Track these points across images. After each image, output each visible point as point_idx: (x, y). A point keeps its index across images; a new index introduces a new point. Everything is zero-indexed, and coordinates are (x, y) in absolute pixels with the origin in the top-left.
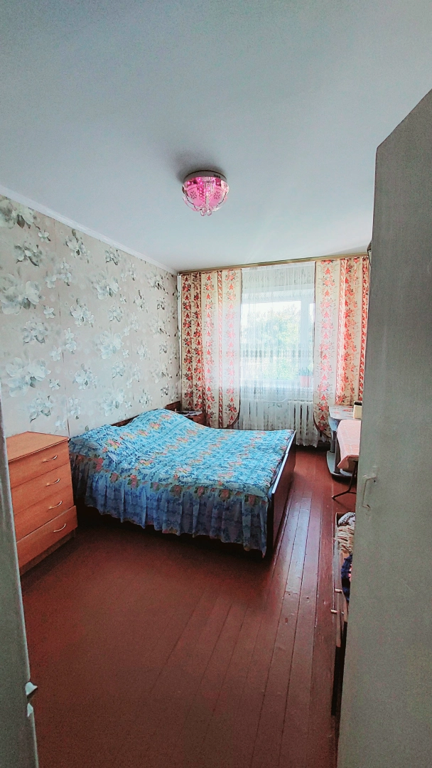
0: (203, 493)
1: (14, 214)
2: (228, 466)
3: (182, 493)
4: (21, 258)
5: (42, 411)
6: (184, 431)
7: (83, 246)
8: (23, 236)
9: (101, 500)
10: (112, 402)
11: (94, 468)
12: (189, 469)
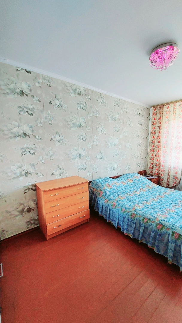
0: (147, 222)
1: (77, 91)
2: (166, 211)
3: (136, 218)
4: (79, 108)
5: (83, 168)
6: (145, 186)
7: (104, 100)
8: (81, 99)
9: (100, 210)
10: (112, 168)
11: (99, 195)
12: (142, 206)
